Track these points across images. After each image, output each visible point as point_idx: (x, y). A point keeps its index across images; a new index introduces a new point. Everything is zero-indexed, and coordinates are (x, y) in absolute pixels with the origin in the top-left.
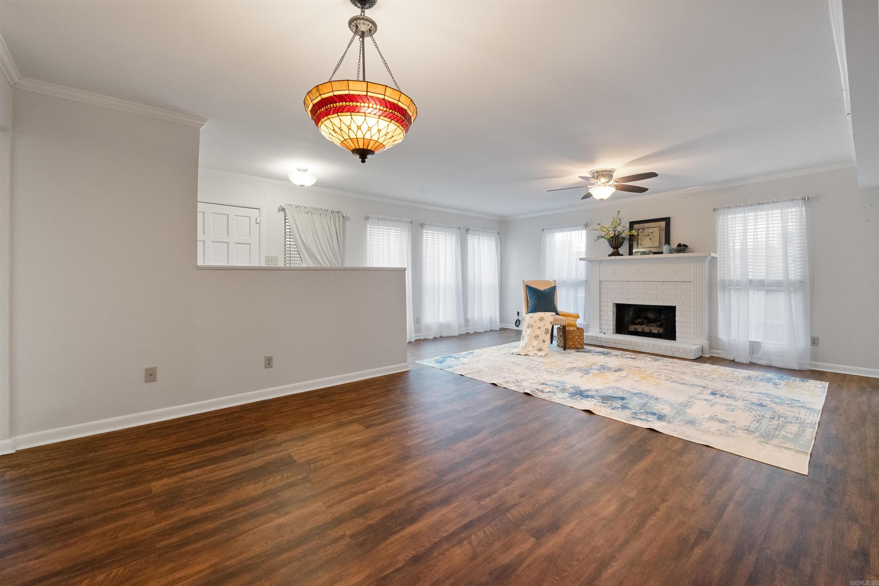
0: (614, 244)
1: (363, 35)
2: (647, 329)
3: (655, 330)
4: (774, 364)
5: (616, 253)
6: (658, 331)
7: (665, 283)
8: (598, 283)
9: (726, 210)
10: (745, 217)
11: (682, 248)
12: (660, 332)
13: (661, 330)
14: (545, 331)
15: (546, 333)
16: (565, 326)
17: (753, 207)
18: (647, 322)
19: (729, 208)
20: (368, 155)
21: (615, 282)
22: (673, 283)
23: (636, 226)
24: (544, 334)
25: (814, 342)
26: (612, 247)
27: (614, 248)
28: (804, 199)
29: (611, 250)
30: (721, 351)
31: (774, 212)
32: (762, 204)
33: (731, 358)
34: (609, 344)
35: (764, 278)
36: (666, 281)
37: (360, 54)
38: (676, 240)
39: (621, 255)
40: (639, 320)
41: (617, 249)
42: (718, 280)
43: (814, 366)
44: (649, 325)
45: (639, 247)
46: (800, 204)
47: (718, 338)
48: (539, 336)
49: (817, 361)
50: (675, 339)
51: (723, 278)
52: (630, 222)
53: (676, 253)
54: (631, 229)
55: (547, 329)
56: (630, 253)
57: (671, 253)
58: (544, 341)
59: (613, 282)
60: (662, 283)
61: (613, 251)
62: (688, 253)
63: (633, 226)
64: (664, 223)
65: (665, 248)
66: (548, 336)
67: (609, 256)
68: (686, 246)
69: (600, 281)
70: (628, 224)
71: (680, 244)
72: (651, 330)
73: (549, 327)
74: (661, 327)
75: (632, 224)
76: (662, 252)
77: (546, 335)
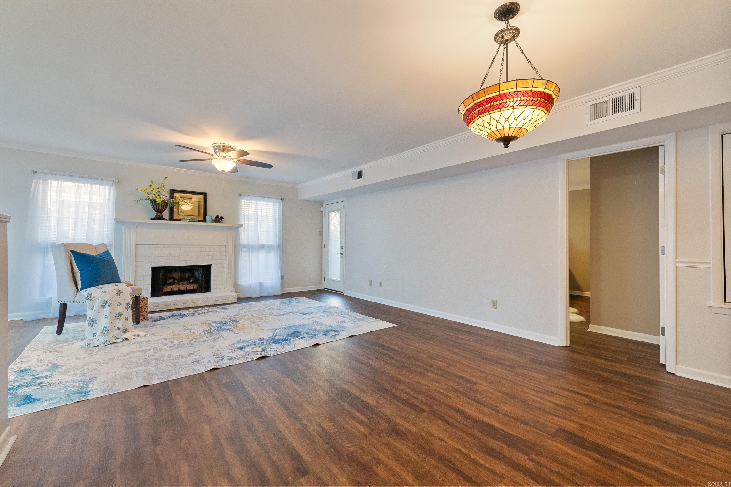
0: (160, 209)
1: (506, 43)
2: (183, 288)
3: (190, 287)
4: (270, 294)
5: (160, 218)
6: (193, 287)
7: (204, 246)
8: (134, 246)
9: (246, 197)
10: (257, 203)
11: (218, 219)
12: (195, 288)
13: (195, 286)
14: (125, 306)
15: (127, 308)
16: (137, 296)
17: (261, 198)
18: (178, 282)
19: (248, 195)
20: (510, 141)
21: (155, 246)
22: (211, 246)
23: (176, 195)
24: (125, 310)
25: (282, 278)
26: (154, 210)
27: (158, 212)
28: (282, 199)
29: (154, 214)
30: (240, 293)
31: (270, 203)
32: (265, 197)
33: (248, 296)
35: (264, 243)
36: (205, 245)
37: (504, 53)
38: (212, 212)
39: (164, 219)
40: (171, 281)
41: (160, 214)
42: (240, 244)
43: (283, 291)
44: (182, 284)
45: (180, 213)
46: (280, 202)
47: (239, 285)
48: (122, 314)
49: (283, 288)
50: (210, 291)
51: (243, 243)
52: (170, 190)
53: (215, 223)
54: (172, 196)
55: (127, 304)
56: (172, 218)
57: (212, 222)
58: (127, 319)
59: (153, 246)
60: (202, 246)
61: (156, 215)
62: (224, 223)
63: (173, 194)
64: (202, 197)
65: (208, 218)
66: (130, 311)
67: (153, 220)
68: (222, 218)
69: (136, 245)
70: (169, 191)
71: (218, 216)
72: (186, 288)
73: (130, 300)
74: (196, 283)
75: (172, 192)
76: (205, 221)
77: (128, 310)
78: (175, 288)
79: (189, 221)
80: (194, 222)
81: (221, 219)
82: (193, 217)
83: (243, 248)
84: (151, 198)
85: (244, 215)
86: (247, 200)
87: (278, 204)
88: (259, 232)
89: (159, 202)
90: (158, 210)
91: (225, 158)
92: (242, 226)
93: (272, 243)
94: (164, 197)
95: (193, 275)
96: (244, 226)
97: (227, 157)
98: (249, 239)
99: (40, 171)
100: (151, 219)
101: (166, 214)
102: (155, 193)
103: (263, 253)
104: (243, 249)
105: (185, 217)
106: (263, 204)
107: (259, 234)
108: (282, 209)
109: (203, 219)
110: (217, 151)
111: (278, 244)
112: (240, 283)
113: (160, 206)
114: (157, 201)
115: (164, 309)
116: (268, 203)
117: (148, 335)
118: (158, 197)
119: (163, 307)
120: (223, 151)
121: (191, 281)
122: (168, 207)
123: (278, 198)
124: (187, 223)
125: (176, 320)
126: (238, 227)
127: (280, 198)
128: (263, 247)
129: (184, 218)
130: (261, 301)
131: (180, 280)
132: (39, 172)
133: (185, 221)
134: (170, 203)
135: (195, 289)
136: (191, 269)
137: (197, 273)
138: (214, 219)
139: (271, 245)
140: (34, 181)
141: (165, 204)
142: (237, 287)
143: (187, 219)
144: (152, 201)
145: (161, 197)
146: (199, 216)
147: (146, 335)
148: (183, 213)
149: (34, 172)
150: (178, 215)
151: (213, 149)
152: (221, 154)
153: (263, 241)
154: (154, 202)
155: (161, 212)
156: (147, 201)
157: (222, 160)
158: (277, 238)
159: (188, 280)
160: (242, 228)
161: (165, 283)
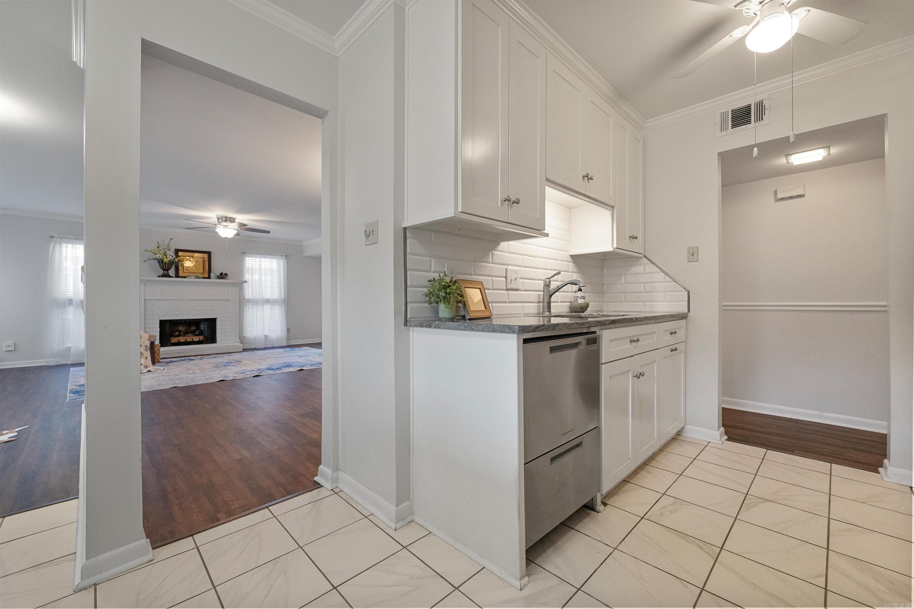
0: (167, 267)
2: (189, 340)
3: (196, 339)
4: (275, 346)
5: (166, 275)
6: (200, 339)
7: (209, 301)
8: (143, 301)
9: (250, 254)
11: (222, 276)
12: (201, 339)
13: (201, 338)
16: (153, 342)
17: (264, 255)
18: (184, 334)
19: (252, 253)
21: (162, 301)
22: (216, 301)
23: (180, 254)
25: (288, 330)
26: (161, 268)
27: (164, 270)
28: (286, 256)
29: (161, 272)
30: (245, 344)
34: (172, 355)
35: (269, 298)
38: (217, 269)
39: (170, 277)
40: (177, 333)
41: (166, 272)
42: (245, 299)
43: (289, 343)
44: (188, 336)
45: (185, 271)
46: (284, 259)
47: (244, 337)
48: (143, 354)
49: (289, 340)
50: (216, 343)
51: (248, 298)
52: (175, 249)
53: (220, 279)
54: (177, 256)
55: (146, 346)
56: (177, 276)
57: (217, 279)
58: (146, 358)
59: (160, 301)
60: (207, 301)
61: (163, 272)
62: (228, 279)
63: (178, 253)
64: (206, 256)
65: (212, 274)
66: (149, 352)
67: (160, 277)
68: (226, 274)
69: (145, 300)
70: (174, 251)
71: (222, 273)
72: (193, 339)
73: (148, 343)
74: (202, 335)
75: (177, 251)
76: (209, 277)
77: (147, 351)
78: (182, 339)
79: (195, 278)
80: (199, 278)
81: (225, 276)
82: (198, 274)
83: (248, 302)
84: (158, 257)
85: (248, 268)
86: (251, 257)
87: (282, 261)
88: (263, 287)
89: (166, 261)
90: (165, 268)
91: (227, 227)
92: (246, 282)
93: (277, 298)
94: (171, 257)
95: (198, 328)
96: (248, 282)
97: (229, 227)
98: (253, 294)
99: (57, 236)
100: (159, 277)
101: (172, 272)
102: (162, 253)
103: (267, 307)
104: (248, 304)
105: (191, 274)
106: (267, 261)
107: (263, 289)
108: (286, 263)
109: (207, 276)
110: (220, 220)
111: (283, 298)
112: (245, 336)
113: (167, 265)
114: (164, 260)
115: (174, 357)
116: (272, 260)
117: (166, 369)
118: (164, 257)
119: (172, 354)
120: (226, 221)
121: (197, 334)
122: (174, 265)
123: (283, 255)
124: (193, 279)
125: (187, 362)
126: (242, 283)
127: (284, 255)
128: (267, 301)
129: (189, 275)
130: (266, 350)
131: (186, 333)
132: (55, 237)
133: (191, 278)
134: (176, 262)
135: (200, 341)
136: (196, 323)
137: (202, 327)
138: (218, 276)
139: (276, 300)
140: (52, 245)
141: (171, 263)
142: (242, 339)
143: (192, 277)
144: (159, 261)
145: (168, 257)
146: (203, 273)
147: (164, 369)
148: (188, 270)
149: (52, 237)
150: (184, 272)
151: (217, 219)
152: (224, 224)
153: (268, 296)
154: (161, 262)
155: (167, 270)
156: (155, 260)
157: (225, 229)
158: (282, 292)
159: (193, 333)
160: (247, 284)
161: (172, 335)
